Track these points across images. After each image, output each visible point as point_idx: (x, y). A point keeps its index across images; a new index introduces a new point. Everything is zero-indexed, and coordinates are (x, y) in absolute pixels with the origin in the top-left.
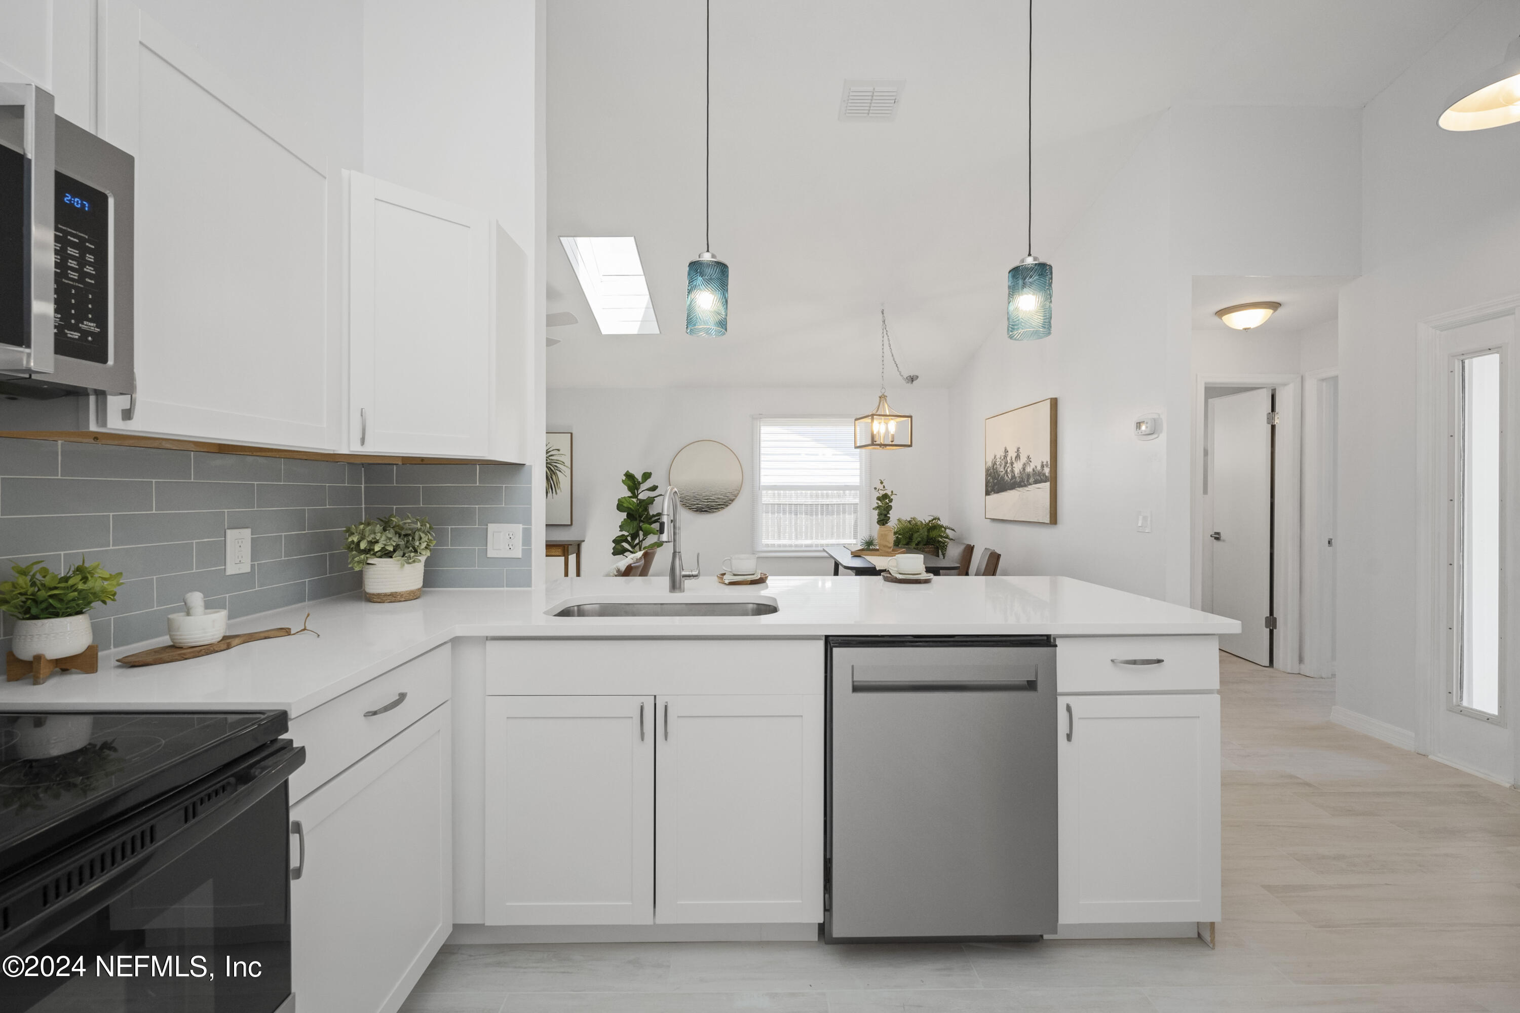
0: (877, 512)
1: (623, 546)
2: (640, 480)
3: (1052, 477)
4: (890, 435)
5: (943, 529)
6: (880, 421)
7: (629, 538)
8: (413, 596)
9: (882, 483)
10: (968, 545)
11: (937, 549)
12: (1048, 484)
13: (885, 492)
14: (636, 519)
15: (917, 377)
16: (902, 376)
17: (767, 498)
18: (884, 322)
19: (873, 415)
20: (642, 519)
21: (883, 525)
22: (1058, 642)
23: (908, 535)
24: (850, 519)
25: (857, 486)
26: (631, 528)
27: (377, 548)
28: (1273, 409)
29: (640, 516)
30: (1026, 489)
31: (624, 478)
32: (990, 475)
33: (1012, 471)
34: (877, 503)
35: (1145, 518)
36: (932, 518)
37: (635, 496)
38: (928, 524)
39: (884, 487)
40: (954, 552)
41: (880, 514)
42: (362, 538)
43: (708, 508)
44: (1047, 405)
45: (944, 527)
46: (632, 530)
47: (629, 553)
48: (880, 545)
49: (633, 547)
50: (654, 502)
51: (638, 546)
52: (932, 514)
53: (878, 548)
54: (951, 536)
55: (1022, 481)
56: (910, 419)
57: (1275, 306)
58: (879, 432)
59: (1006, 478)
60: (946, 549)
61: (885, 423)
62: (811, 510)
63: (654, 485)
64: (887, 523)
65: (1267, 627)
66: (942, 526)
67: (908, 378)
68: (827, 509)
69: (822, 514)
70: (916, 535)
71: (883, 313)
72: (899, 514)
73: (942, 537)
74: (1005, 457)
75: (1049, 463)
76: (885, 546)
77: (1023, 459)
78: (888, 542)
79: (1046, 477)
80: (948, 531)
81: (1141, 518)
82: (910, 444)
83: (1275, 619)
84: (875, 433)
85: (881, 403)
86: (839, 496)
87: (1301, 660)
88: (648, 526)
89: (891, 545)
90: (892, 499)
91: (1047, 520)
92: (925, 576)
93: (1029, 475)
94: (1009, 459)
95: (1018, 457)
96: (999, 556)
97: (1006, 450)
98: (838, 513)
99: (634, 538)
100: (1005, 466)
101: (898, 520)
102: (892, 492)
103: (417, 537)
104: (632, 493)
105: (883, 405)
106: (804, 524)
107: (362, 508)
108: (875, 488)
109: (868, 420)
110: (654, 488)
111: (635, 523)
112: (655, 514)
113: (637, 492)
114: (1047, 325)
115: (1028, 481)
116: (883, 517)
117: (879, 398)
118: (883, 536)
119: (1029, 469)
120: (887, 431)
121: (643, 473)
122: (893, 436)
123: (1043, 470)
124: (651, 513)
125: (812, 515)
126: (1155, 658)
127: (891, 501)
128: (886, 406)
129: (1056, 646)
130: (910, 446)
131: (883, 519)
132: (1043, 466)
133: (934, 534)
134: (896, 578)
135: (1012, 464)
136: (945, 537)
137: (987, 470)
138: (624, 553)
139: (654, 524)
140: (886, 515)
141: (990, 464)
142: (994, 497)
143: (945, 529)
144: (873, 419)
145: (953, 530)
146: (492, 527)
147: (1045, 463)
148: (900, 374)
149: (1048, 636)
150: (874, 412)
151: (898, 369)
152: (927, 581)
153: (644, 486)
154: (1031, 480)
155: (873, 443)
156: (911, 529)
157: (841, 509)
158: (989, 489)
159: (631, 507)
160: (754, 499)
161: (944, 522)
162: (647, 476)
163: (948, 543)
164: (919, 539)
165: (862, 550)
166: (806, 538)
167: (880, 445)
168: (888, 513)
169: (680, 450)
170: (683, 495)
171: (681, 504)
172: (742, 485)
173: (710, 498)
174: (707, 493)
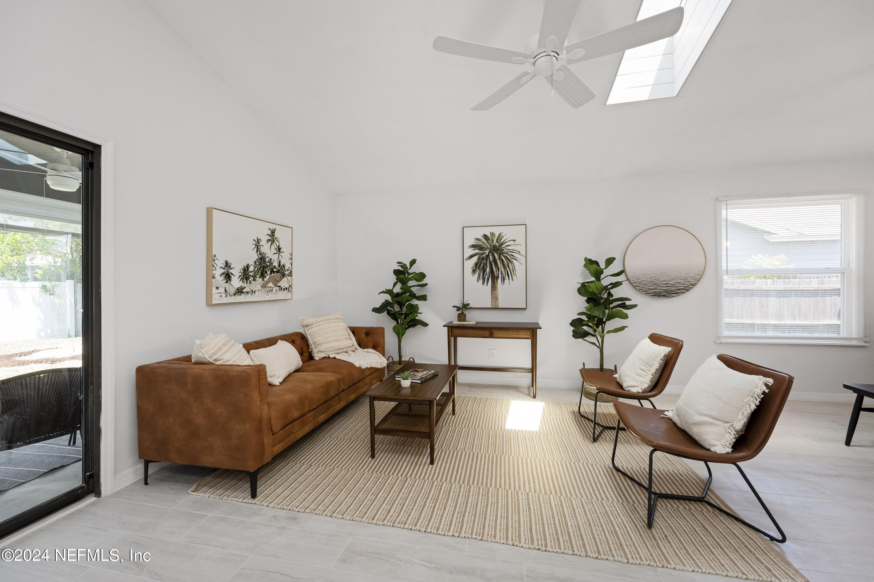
2: (602, 266)
7: (591, 323)
25: (840, 268)
26: (601, 313)
31: (585, 263)
49: (595, 330)
50: (617, 288)
110: (618, 273)
112: (619, 298)
113: (600, 277)
121: (605, 259)
124: (615, 298)
153: (606, 272)
160: (718, 282)
162: (608, 262)
169: (636, 236)
170: (639, 281)
171: (636, 289)
172: (705, 269)
173: (669, 282)
174: (665, 278)
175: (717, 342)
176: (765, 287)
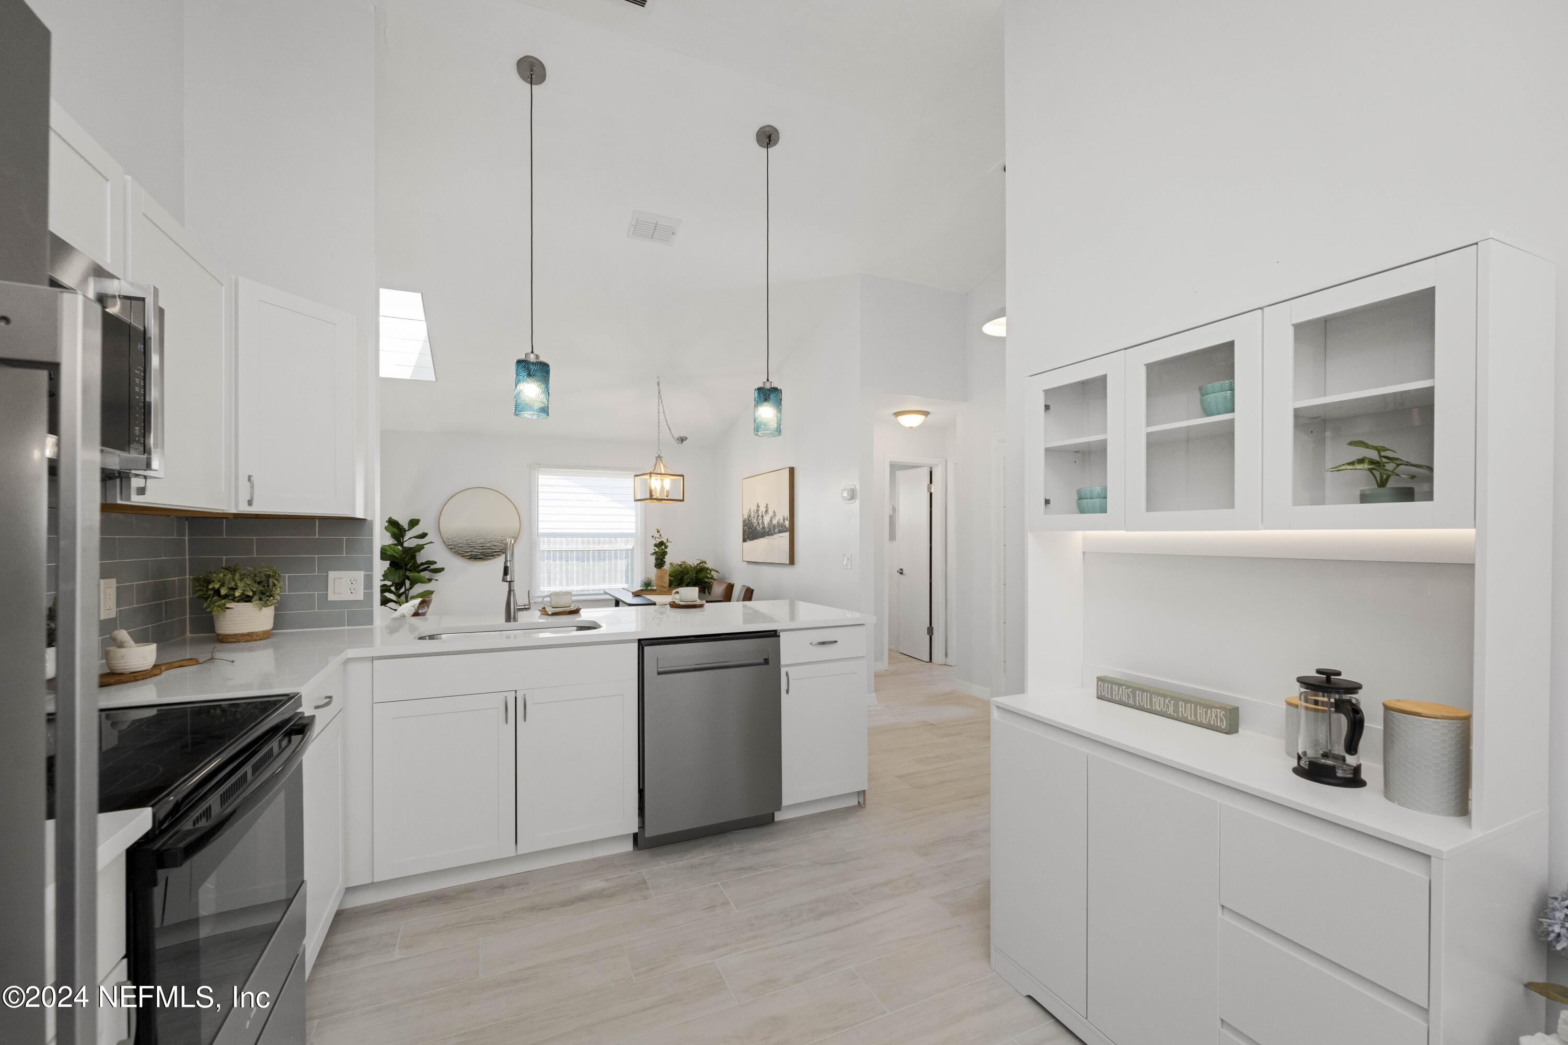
0: (654, 557)
1: (386, 597)
2: (406, 527)
3: (792, 530)
4: (665, 491)
5: (709, 571)
6: (656, 478)
7: (393, 588)
8: (265, 636)
9: (658, 532)
10: (729, 583)
11: (704, 588)
12: (788, 533)
13: (661, 540)
14: (401, 568)
15: (686, 438)
16: (674, 437)
17: (544, 545)
18: (659, 392)
19: (651, 474)
20: (408, 567)
21: (660, 568)
22: (781, 634)
23: (679, 577)
24: (622, 564)
25: (633, 533)
26: (397, 577)
27: (237, 594)
28: (931, 482)
29: (406, 565)
30: (773, 537)
31: (387, 524)
32: (746, 525)
33: (763, 523)
34: (655, 549)
35: (848, 559)
36: (700, 561)
37: (401, 544)
38: (696, 567)
39: (660, 536)
40: (718, 589)
41: (657, 559)
42: (222, 585)
43: (483, 555)
44: (787, 472)
45: (709, 570)
46: (399, 580)
47: (393, 603)
48: (657, 585)
49: (399, 596)
50: (422, 551)
51: (404, 595)
52: (699, 559)
53: (655, 588)
54: (715, 577)
55: (770, 531)
56: (682, 478)
57: (926, 413)
58: (655, 489)
59: (758, 528)
60: (711, 588)
61: (661, 480)
62: (582, 556)
63: (424, 533)
64: (663, 567)
65: (928, 634)
66: (708, 569)
67: (679, 438)
68: (600, 555)
69: (594, 560)
70: (686, 577)
71: (658, 385)
72: (673, 558)
73: (708, 578)
74: (758, 511)
75: (788, 517)
76: (662, 586)
77: (771, 514)
78: (665, 583)
79: (786, 528)
80: (713, 572)
81: (845, 558)
82: (682, 499)
83: (932, 628)
84: (652, 489)
85: (658, 461)
86: (610, 542)
87: (946, 655)
88: (417, 574)
89: (667, 585)
90: (667, 546)
91: (787, 562)
92: (699, 602)
93: (774, 526)
94: (760, 512)
95: (767, 511)
96: (753, 590)
97: (758, 505)
98: (610, 559)
99: (398, 589)
100: (758, 518)
101: (671, 564)
102: (667, 540)
103: (271, 584)
104: (396, 540)
105: (659, 464)
106: (575, 570)
107: (186, 559)
108: (653, 537)
109: (647, 477)
110: (423, 536)
111: (401, 572)
112: (424, 562)
113: (403, 539)
114: (779, 431)
115: (774, 531)
116: (659, 561)
117: (655, 458)
118: (660, 578)
119: (775, 522)
120: (662, 488)
121: (409, 520)
122: (668, 492)
123: (784, 522)
124: (419, 561)
125: (583, 561)
126: (833, 640)
127: (666, 547)
128: (662, 464)
129: (779, 636)
130: (683, 500)
131: (660, 563)
132: (784, 520)
133: (701, 575)
134: (679, 604)
135: (762, 517)
136: (710, 578)
137: (744, 521)
138: (387, 604)
139: (424, 572)
140: (662, 560)
141: (746, 516)
142: (749, 544)
143: (711, 571)
144: (651, 476)
145: (717, 572)
146: (332, 575)
147: (785, 517)
148: (672, 436)
149: (776, 631)
150: (652, 471)
151: (671, 432)
152: (701, 606)
153: (408, 535)
154: (776, 530)
155: (651, 498)
156: (682, 572)
157: (614, 554)
158: (746, 537)
159: (396, 555)
160: (532, 545)
161: (709, 565)
162: (414, 523)
163: (713, 583)
164: (689, 580)
165: (642, 590)
166: (578, 584)
167: (657, 499)
168: (664, 558)
169: (450, 497)
170: (454, 543)
171: (452, 551)
172: (519, 533)
173: (486, 545)
174: (482, 541)
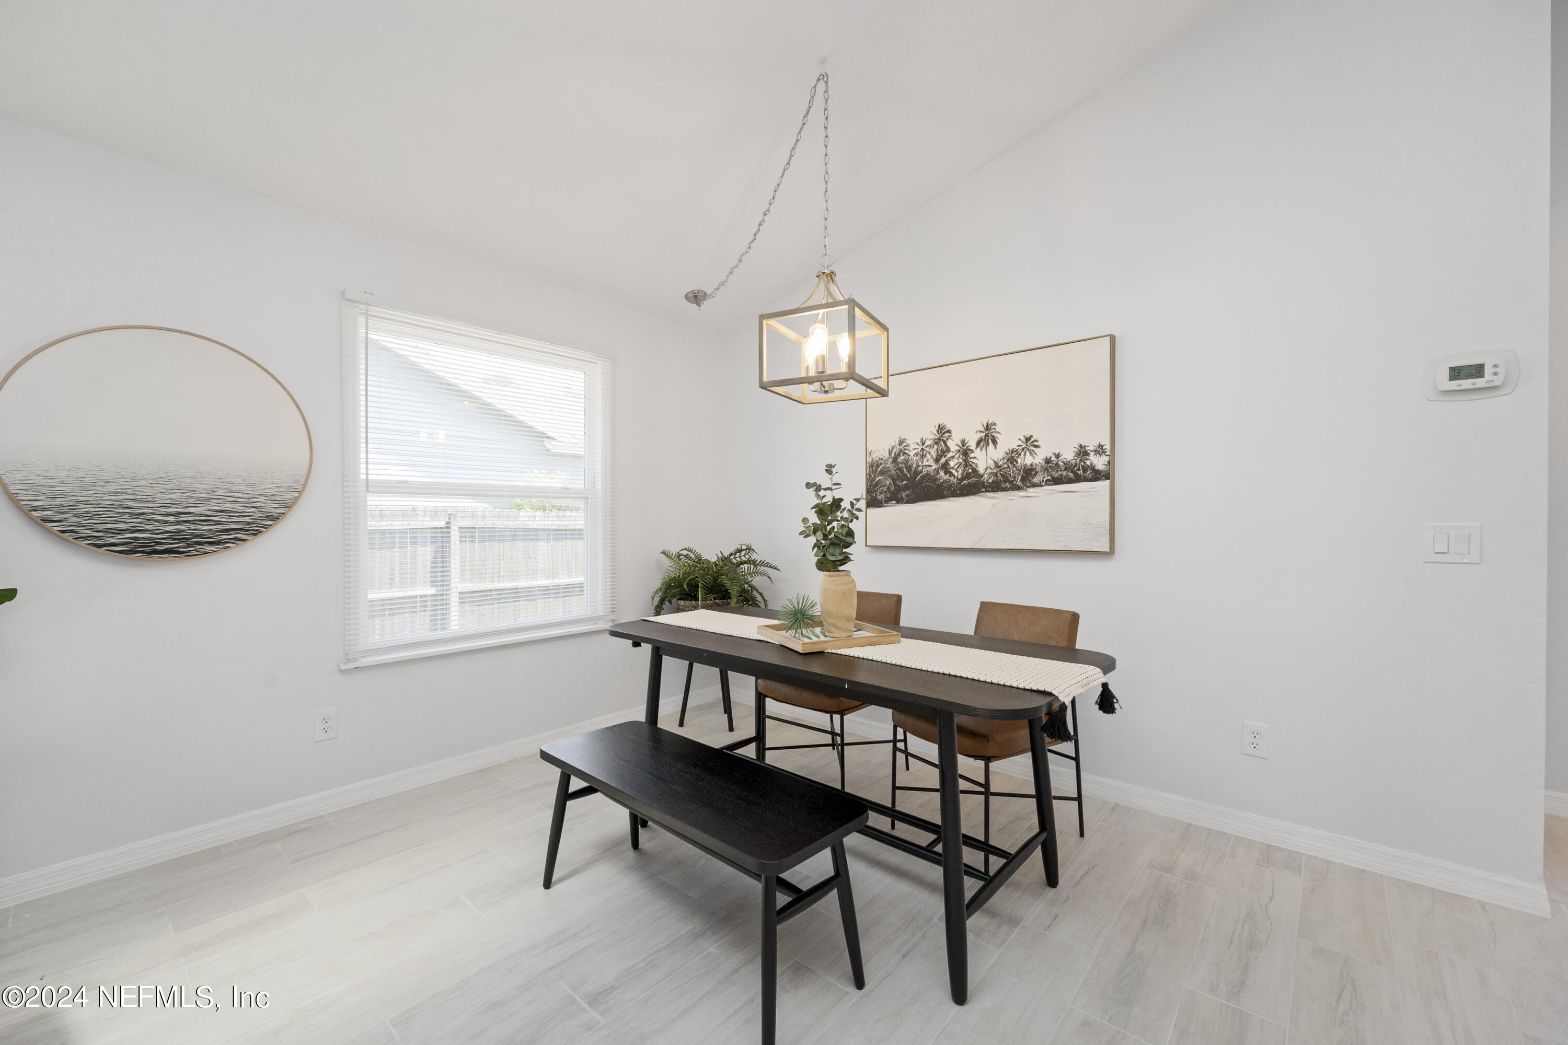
21: (835, 570)
32: (883, 473)
48: (824, 612)
55: (1005, 480)
59: (944, 476)
64: (841, 566)
74: (940, 441)
79: (1097, 471)
85: (828, 285)
93: (1030, 470)
95: (988, 440)
97: (942, 428)
100: (940, 456)
115: (1024, 481)
119: (1030, 461)
131: (837, 558)
135: (965, 452)
154: (1038, 478)
158: (881, 497)
171: (48, 530)
175: (343, 667)
176: (531, 524)
